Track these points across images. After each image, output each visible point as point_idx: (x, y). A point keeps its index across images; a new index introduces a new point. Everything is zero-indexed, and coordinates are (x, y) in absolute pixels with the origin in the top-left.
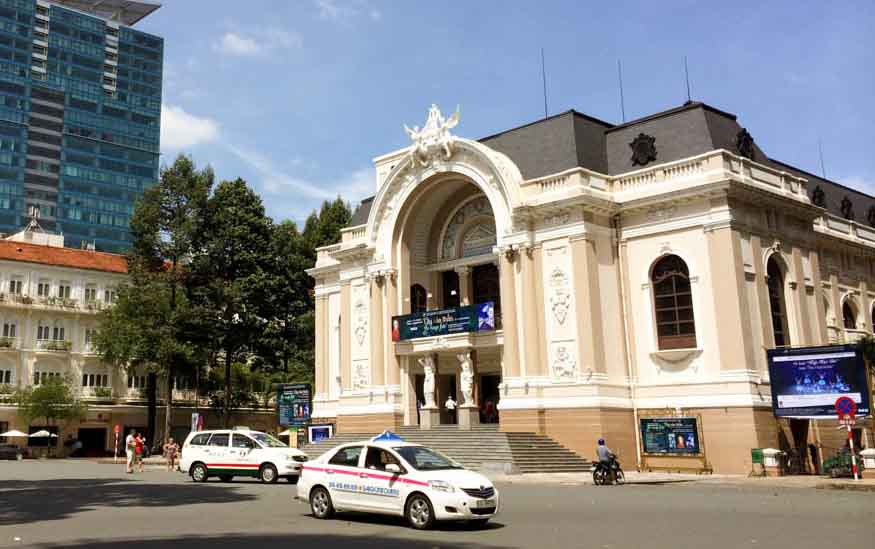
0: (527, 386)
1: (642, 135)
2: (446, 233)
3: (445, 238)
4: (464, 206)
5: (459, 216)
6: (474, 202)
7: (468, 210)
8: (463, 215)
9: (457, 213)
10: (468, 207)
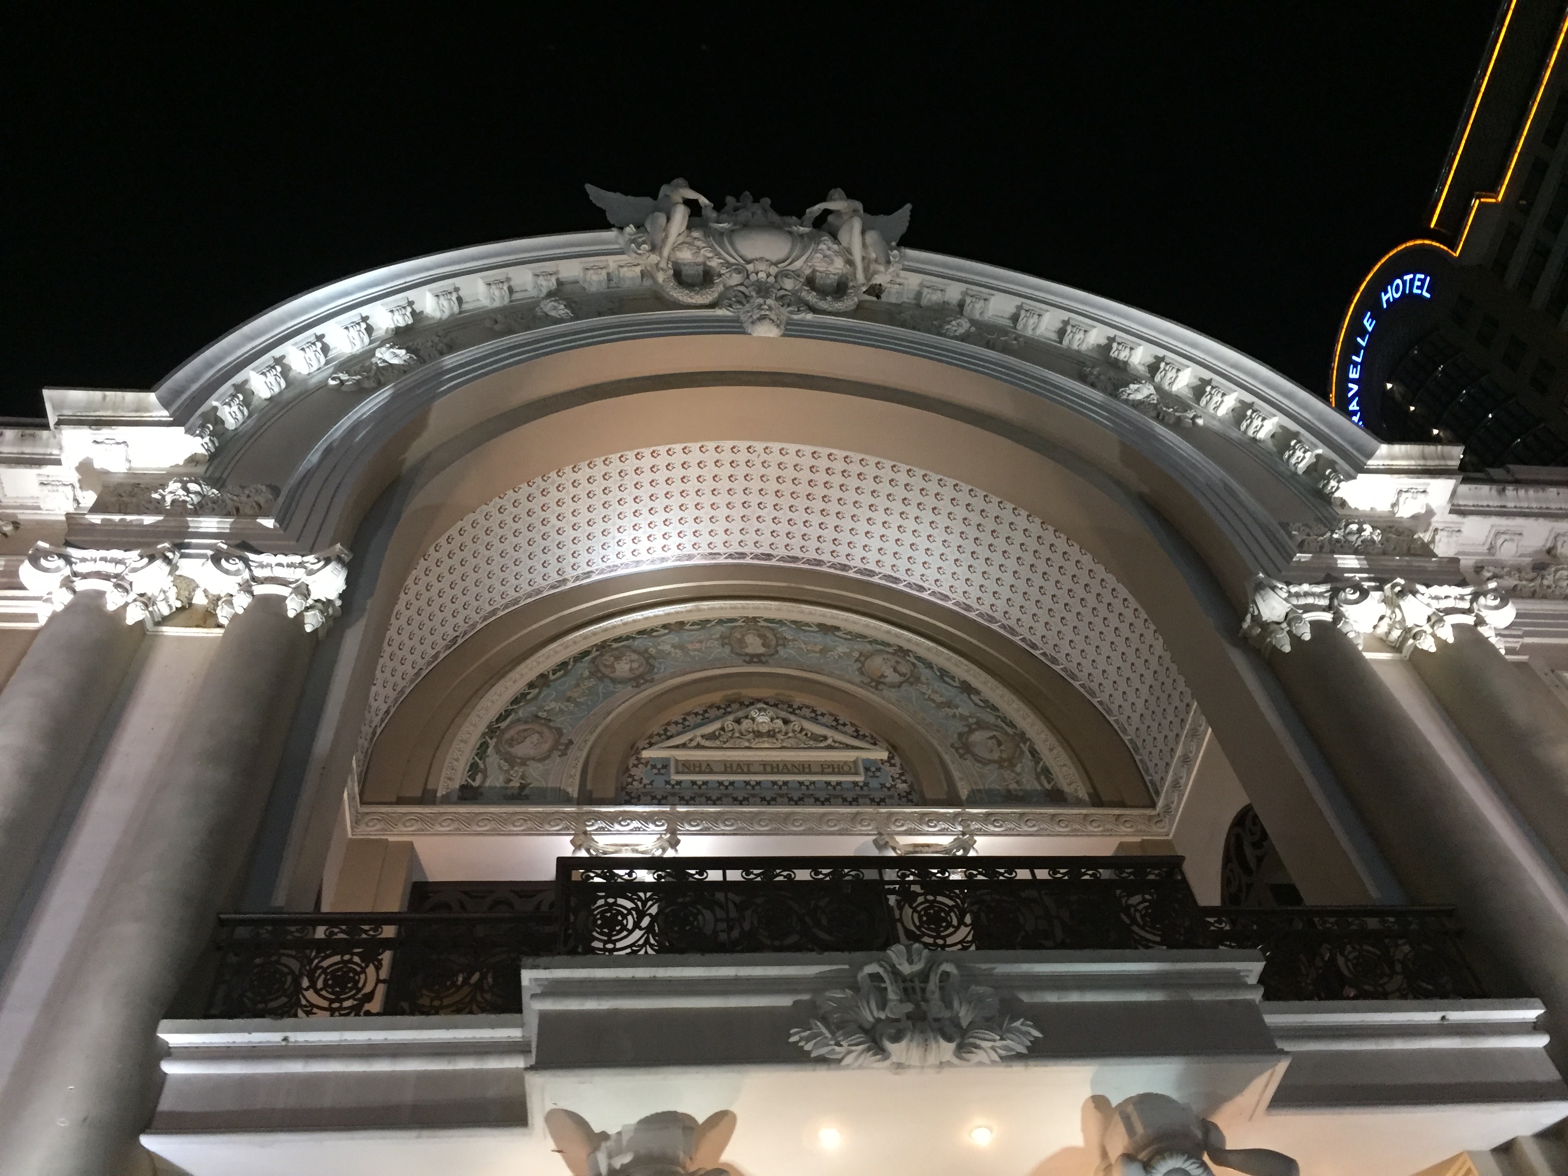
2: (516, 701)
3: (501, 718)
4: (653, 630)
5: (618, 658)
6: (720, 629)
7: (679, 646)
8: (645, 656)
9: (601, 646)
10: (674, 637)
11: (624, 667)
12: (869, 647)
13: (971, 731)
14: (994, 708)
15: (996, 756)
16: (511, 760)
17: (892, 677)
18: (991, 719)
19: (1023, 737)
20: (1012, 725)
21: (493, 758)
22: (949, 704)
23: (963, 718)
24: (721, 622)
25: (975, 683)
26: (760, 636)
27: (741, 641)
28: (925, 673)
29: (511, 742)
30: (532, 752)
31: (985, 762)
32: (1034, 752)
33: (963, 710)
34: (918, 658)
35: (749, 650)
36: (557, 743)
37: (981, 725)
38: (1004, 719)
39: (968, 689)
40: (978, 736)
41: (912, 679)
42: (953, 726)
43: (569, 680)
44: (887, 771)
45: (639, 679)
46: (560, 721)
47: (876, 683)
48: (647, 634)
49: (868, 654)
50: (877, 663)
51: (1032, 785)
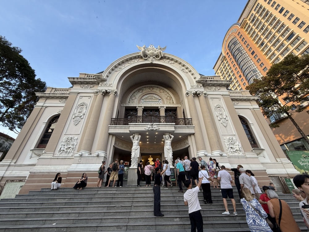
0: (221, 155)
2: (133, 94)
3: (131, 96)
7: (145, 89)
8: (143, 90)
9: (139, 89)
10: (145, 88)
11: (141, 91)
14: (170, 95)
15: (169, 99)
16: (132, 99)
19: (172, 97)
21: (131, 100)
22: (166, 94)
24: (149, 86)
28: (165, 92)
32: (172, 99)
34: (165, 90)
35: (151, 89)
36: (135, 98)
37: (168, 96)
39: (168, 93)
40: (168, 97)
41: (164, 92)
42: (166, 97)
43: (136, 93)
44: (160, 100)
45: (142, 92)
46: (136, 96)
47: (161, 92)
48: (143, 88)
49: (160, 90)
50: (161, 91)
51: (172, 102)
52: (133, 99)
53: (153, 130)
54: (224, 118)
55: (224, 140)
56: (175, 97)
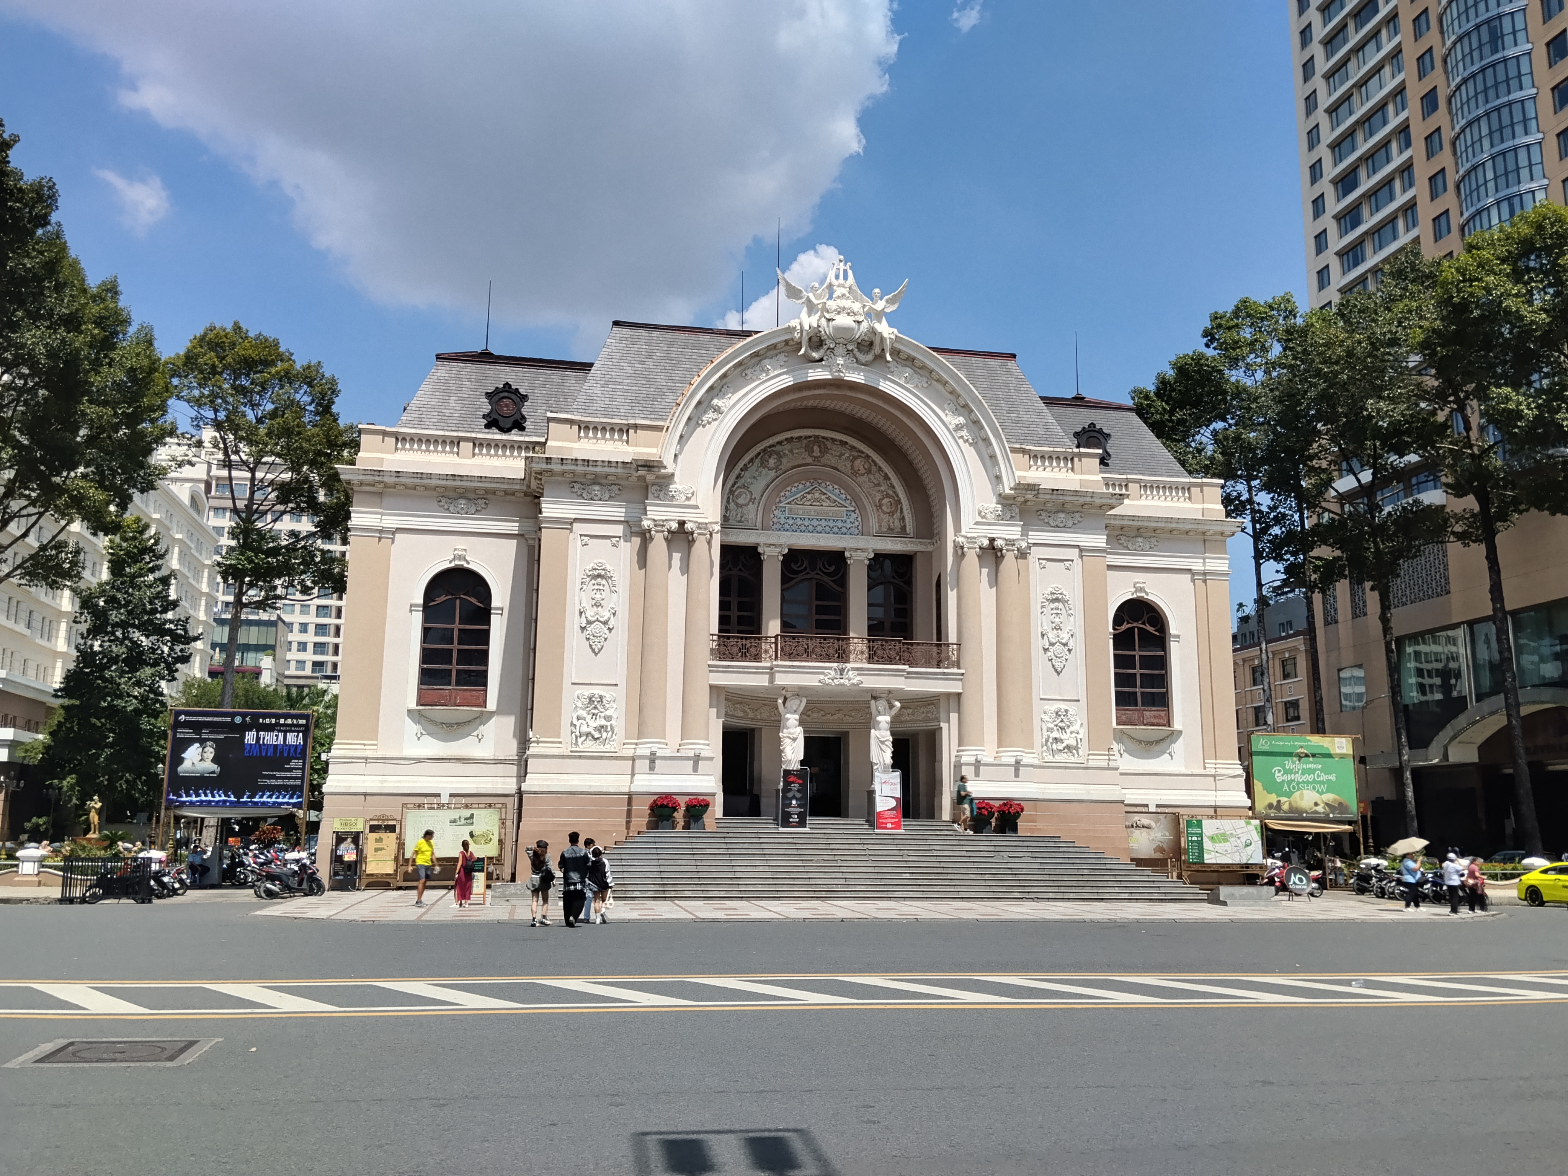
0: (1018, 763)
1: (1092, 425)
2: (737, 478)
3: (733, 486)
4: (782, 442)
5: (770, 457)
6: (805, 441)
7: (791, 451)
8: (780, 456)
9: (764, 450)
10: (788, 446)
11: (772, 462)
12: (856, 454)
13: (883, 499)
14: (893, 487)
15: (888, 511)
16: (737, 504)
17: (863, 471)
18: (891, 493)
19: (899, 502)
20: (897, 496)
21: (732, 505)
22: (879, 485)
23: (882, 492)
24: (806, 437)
25: (890, 475)
26: (819, 447)
27: (812, 448)
28: (874, 468)
29: (738, 497)
30: (744, 502)
31: (885, 513)
32: (901, 509)
33: (883, 488)
34: (873, 461)
35: (814, 454)
36: (751, 499)
37: (888, 496)
38: (895, 493)
39: (887, 477)
40: (885, 501)
41: (869, 472)
42: (878, 496)
43: (754, 468)
44: (854, 516)
45: (777, 468)
46: (751, 488)
47: (855, 473)
48: (780, 443)
49: (855, 458)
50: (858, 462)
51: (897, 524)
52: (740, 501)
53: (843, 685)
54: (1064, 641)
55: (1043, 716)
56: (911, 499)
